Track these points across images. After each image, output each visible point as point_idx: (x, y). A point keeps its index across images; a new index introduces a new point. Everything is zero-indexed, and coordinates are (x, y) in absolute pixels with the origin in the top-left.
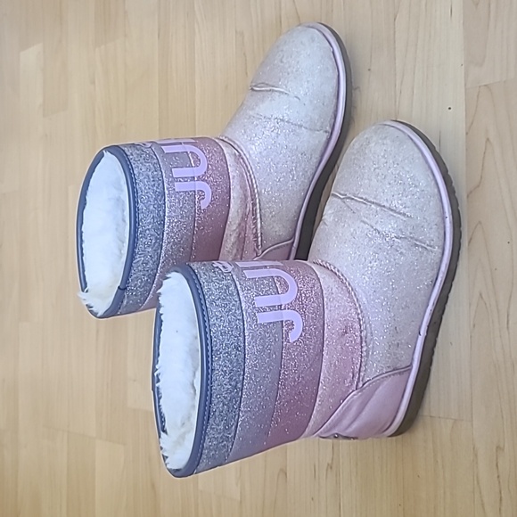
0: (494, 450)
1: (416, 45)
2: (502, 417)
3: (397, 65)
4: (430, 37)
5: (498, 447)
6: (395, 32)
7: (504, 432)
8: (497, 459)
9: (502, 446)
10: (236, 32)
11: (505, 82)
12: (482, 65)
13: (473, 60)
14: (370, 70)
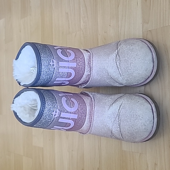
0: (154, 165)
1: (126, 16)
2: (157, 153)
3: (119, 23)
4: (130, 13)
5: (155, 164)
6: (118, 11)
7: (157, 158)
8: (155, 168)
9: (157, 163)
10: (66, 13)
11: (156, 29)
12: (148, 23)
13: (145, 21)
14: (110, 25)
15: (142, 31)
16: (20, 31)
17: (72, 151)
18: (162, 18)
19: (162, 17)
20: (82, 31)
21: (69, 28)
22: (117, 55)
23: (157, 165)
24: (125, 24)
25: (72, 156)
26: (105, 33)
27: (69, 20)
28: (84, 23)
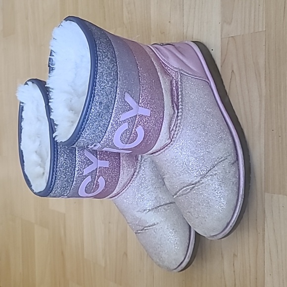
0: (232, 256)
1: (195, 8)
3: (184, 20)
4: (202, 3)
5: (234, 255)
8: (234, 261)
11: (243, 35)
12: (230, 24)
13: (226, 20)
14: (170, 22)
15: (221, 36)
16: (27, 19)
17: (110, 223)
18: (253, 18)
19: (253, 15)
20: (126, 27)
21: (105, 19)
22: (193, 184)
23: (237, 256)
24: (194, 22)
25: (109, 231)
26: (162, 33)
27: (104, 7)
28: (128, 13)
